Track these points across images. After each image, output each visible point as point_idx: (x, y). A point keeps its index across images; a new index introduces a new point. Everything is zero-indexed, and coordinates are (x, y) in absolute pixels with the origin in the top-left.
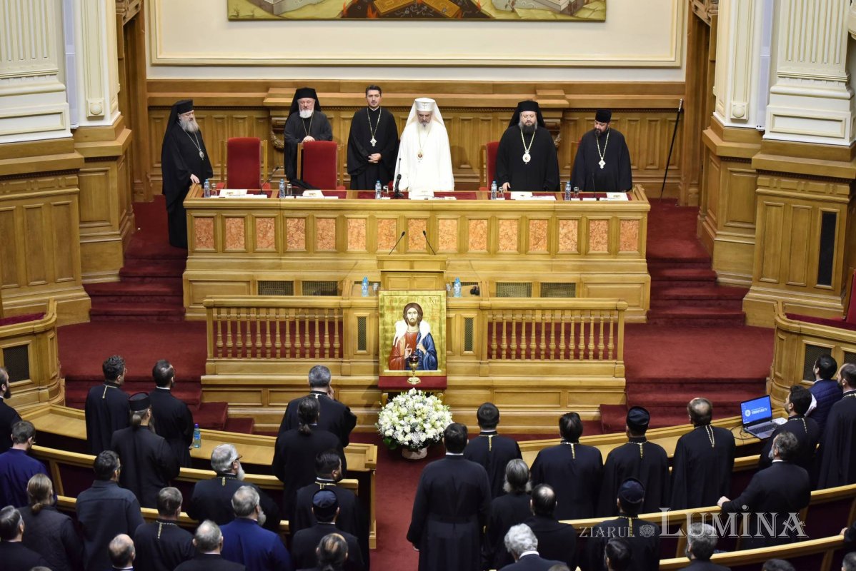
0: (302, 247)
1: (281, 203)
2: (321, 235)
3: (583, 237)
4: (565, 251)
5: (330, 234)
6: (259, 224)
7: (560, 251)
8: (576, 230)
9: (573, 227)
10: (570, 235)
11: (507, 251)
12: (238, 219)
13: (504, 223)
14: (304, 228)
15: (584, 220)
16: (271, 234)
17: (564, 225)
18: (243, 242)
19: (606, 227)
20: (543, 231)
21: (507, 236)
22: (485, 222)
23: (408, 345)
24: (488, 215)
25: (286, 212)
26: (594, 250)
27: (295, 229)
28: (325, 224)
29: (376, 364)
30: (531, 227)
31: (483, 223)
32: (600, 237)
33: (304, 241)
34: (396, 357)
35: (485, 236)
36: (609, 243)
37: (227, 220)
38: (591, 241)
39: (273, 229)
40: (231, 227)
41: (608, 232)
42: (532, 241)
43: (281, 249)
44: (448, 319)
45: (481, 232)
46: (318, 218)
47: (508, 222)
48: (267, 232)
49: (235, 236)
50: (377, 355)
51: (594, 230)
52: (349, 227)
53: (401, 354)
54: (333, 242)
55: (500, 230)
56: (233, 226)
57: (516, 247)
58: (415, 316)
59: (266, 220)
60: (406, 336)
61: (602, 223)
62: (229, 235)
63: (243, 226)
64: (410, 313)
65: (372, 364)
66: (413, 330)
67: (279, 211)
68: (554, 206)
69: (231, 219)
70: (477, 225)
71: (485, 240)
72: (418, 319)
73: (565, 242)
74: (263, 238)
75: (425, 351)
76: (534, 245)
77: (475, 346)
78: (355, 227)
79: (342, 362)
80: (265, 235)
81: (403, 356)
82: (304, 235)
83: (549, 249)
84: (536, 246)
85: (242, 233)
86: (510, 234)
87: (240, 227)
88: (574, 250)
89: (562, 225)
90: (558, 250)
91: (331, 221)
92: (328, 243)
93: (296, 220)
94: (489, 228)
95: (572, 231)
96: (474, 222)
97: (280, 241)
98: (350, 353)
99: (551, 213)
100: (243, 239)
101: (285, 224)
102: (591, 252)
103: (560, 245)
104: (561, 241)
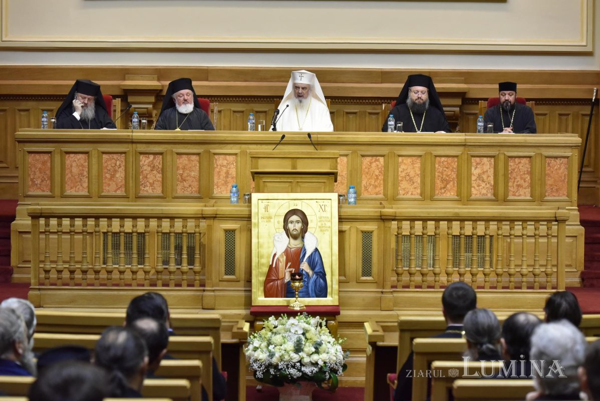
0: (158, 191)
1: (134, 134)
2: (181, 175)
3: (501, 179)
4: (479, 197)
5: (193, 174)
6: (106, 162)
7: (473, 197)
8: (492, 170)
9: (488, 167)
10: (485, 177)
11: (409, 196)
12: (80, 156)
13: (404, 161)
14: (160, 166)
15: (502, 157)
16: (120, 175)
17: (477, 164)
18: (86, 185)
19: (528, 166)
20: (452, 171)
21: (408, 178)
22: (382, 159)
23: (289, 264)
24: (385, 150)
25: (139, 146)
26: (514, 195)
27: (149, 169)
28: (186, 162)
29: (248, 293)
30: (437, 166)
31: (378, 161)
32: (521, 178)
33: (160, 184)
34: (274, 280)
35: (381, 177)
36: (532, 186)
37: (67, 156)
38: (510, 184)
39: (123, 167)
40: (71, 166)
41: (531, 173)
42: (439, 183)
43: (132, 194)
44: (341, 232)
45: (377, 172)
46: (178, 154)
47: (409, 160)
48: (115, 171)
49: (76, 177)
50: (249, 281)
51: (514, 170)
52: (216, 166)
53: (281, 276)
54: (195, 184)
55: (400, 170)
56: (74, 164)
57: (419, 191)
58: (299, 226)
59: (115, 156)
60: (287, 252)
61: (524, 161)
62: (70, 175)
63: (87, 164)
64: (292, 222)
65: (243, 294)
66: (295, 244)
67: (130, 145)
68: (465, 139)
69: (72, 155)
70: (371, 163)
71: (382, 182)
73: (479, 186)
74: (111, 179)
75: (311, 273)
76: (441, 189)
77: (375, 269)
78: (223, 166)
79: (204, 290)
80: (113, 176)
81: (283, 278)
82: (160, 175)
83: (459, 193)
84: (443, 191)
85: (85, 173)
86: (412, 174)
87: (82, 166)
88: (490, 196)
89: (474, 164)
90: (471, 196)
91: (194, 158)
92: (190, 186)
93: (152, 157)
94: (386, 166)
95: (487, 171)
96: (368, 159)
97: (131, 184)
98: (215, 279)
99: (462, 148)
100: (86, 180)
101: (137, 161)
102: (510, 197)
103: (473, 189)
104: (474, 184)
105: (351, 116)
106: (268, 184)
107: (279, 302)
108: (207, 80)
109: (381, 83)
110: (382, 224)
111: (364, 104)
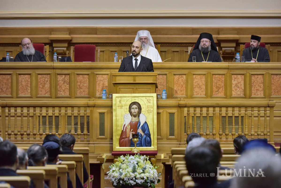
0: (67, 94)
1: (54, 64)
2: (79, 85)
3: (248, 86)
4: (236, 96)
5: (85, 85)
6: (40, 79)
7: (233, 96)
8: (243, 81)
9: (241, 80)
10: (239, 85)
11: (199, 96)
12: (26, 76)
13: (196, 77)
14: (68, 81)
15: (248, 75)
16: (47, 86)
17: (235, 78)
18: (29, 91)
19: (262, 79)
20: (222, 82)
21: (198, 86)
22: (184, 76)
23: (132, 130)
24: (186, 72)
25: (57, 70)
26: (255, 95)
27: (62, 82)
28: (82, 79)
29: (111, 145)
30: (214, 80)
31: (183, 77)
32: (259, 86)
33: (68, 90)
34: (124, 138)
35: (184, 86)
36: (264, 90)
37: (20, 76)
38: (253, 89)
39: (49, 82)
40: (22, 81)
41: (263, 83)
42: (215, 89)
43: (53, 95)
44: (158, 114)
45: (182, 83)
46: (77, 74)
47: (199, 76)
48: (45, 84)
49: (24, 87)
50: (112, 139)
51: (254, 81)
52: (97, 81)
53: (128, 136)
54: (87, 90)
55: (194, 82)
56: (23, 80)
57: (204, 93)
58: (137, 110)
59: (45, 76)
60: (131, 124)
61: (260, 76)
62: (21, 86)
63: (30, 80)
64: (133, 108)
65: (109, 145)
66: (135, 120)
67: (52, 70)
68: (228, 65)
69: (22, 76)
70: (179, 78)
71: (185, 88)
72: (138, 112)
73: (236, 90)
74: (42, 88)
75: (143, 134)
76: (216, 92)
77: (176, 132)
78: (101, 81)
79: (89, 144)
80: (43, 86)
81: (129, 137)
82: (68, 86)
83: (226, 94)
84: (217, 93)
85: (29, 85)
86: (201, 84)
87: (27, 81)
88: (242, 95)
89: (233, 78)
90: (232, 95)
91: (86, 76)
92: (84, 91)
93: (64, 76)
94: (187, 80)
95: (240, 82)
96: (177, 76)
97: (53, 90)
98: (94, 138)
99: (226, 70)
100: (30, 89)
101: (56, 78)
102: (253, 96)
103: (233, 92)
104: (233, 89)
105: (175, 53)
106: (121, 89)
107: (127, 149)
108: (96, 34)
109: (192, 35)
110: (179, 109)
111: (182, 46)
